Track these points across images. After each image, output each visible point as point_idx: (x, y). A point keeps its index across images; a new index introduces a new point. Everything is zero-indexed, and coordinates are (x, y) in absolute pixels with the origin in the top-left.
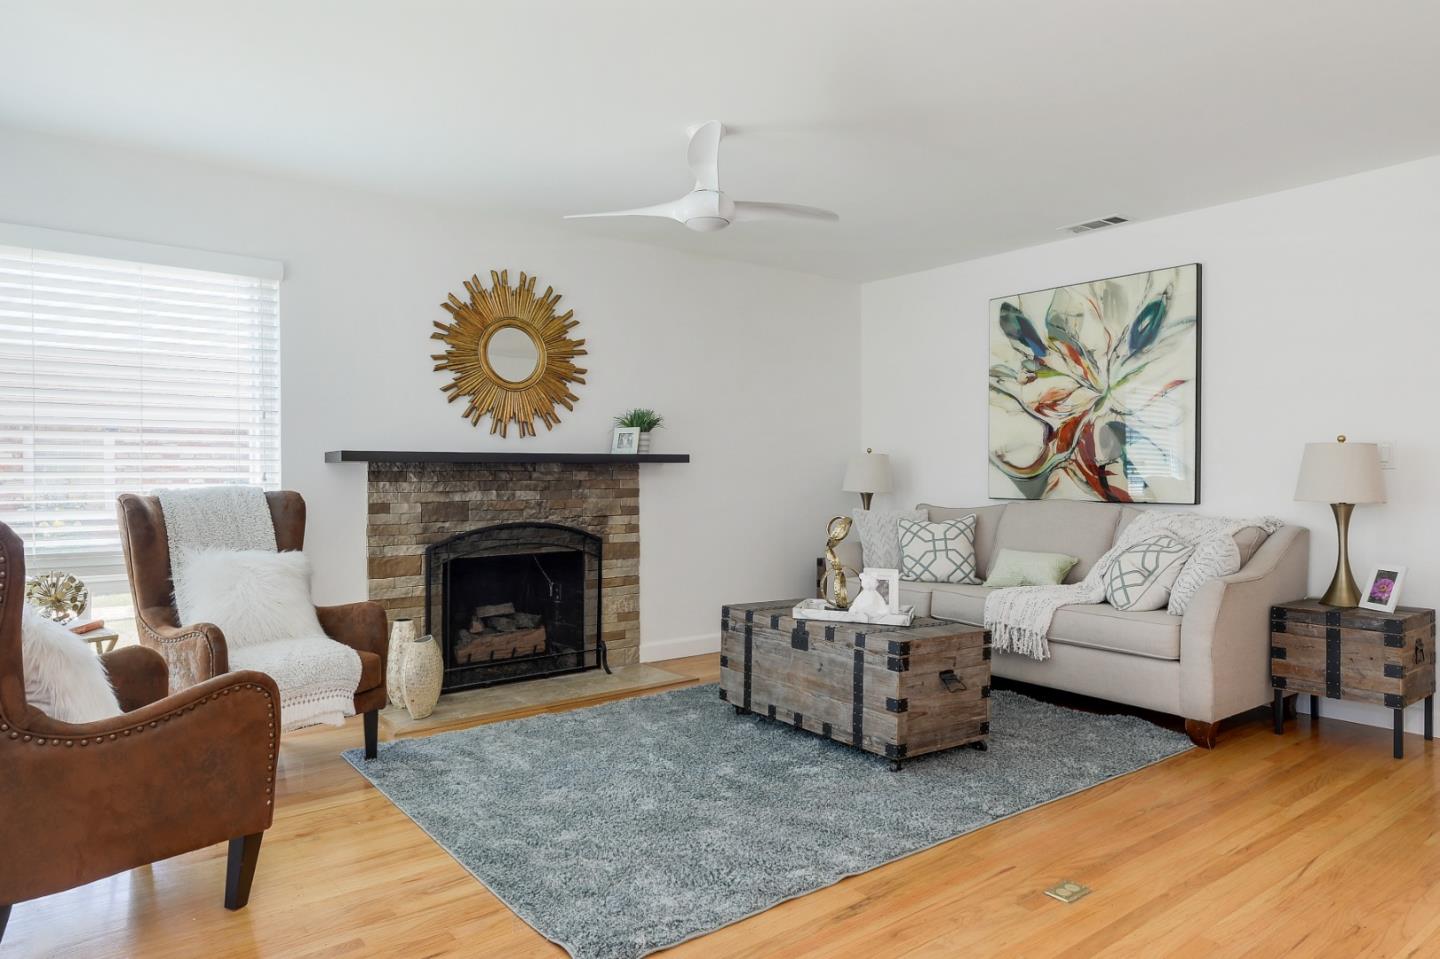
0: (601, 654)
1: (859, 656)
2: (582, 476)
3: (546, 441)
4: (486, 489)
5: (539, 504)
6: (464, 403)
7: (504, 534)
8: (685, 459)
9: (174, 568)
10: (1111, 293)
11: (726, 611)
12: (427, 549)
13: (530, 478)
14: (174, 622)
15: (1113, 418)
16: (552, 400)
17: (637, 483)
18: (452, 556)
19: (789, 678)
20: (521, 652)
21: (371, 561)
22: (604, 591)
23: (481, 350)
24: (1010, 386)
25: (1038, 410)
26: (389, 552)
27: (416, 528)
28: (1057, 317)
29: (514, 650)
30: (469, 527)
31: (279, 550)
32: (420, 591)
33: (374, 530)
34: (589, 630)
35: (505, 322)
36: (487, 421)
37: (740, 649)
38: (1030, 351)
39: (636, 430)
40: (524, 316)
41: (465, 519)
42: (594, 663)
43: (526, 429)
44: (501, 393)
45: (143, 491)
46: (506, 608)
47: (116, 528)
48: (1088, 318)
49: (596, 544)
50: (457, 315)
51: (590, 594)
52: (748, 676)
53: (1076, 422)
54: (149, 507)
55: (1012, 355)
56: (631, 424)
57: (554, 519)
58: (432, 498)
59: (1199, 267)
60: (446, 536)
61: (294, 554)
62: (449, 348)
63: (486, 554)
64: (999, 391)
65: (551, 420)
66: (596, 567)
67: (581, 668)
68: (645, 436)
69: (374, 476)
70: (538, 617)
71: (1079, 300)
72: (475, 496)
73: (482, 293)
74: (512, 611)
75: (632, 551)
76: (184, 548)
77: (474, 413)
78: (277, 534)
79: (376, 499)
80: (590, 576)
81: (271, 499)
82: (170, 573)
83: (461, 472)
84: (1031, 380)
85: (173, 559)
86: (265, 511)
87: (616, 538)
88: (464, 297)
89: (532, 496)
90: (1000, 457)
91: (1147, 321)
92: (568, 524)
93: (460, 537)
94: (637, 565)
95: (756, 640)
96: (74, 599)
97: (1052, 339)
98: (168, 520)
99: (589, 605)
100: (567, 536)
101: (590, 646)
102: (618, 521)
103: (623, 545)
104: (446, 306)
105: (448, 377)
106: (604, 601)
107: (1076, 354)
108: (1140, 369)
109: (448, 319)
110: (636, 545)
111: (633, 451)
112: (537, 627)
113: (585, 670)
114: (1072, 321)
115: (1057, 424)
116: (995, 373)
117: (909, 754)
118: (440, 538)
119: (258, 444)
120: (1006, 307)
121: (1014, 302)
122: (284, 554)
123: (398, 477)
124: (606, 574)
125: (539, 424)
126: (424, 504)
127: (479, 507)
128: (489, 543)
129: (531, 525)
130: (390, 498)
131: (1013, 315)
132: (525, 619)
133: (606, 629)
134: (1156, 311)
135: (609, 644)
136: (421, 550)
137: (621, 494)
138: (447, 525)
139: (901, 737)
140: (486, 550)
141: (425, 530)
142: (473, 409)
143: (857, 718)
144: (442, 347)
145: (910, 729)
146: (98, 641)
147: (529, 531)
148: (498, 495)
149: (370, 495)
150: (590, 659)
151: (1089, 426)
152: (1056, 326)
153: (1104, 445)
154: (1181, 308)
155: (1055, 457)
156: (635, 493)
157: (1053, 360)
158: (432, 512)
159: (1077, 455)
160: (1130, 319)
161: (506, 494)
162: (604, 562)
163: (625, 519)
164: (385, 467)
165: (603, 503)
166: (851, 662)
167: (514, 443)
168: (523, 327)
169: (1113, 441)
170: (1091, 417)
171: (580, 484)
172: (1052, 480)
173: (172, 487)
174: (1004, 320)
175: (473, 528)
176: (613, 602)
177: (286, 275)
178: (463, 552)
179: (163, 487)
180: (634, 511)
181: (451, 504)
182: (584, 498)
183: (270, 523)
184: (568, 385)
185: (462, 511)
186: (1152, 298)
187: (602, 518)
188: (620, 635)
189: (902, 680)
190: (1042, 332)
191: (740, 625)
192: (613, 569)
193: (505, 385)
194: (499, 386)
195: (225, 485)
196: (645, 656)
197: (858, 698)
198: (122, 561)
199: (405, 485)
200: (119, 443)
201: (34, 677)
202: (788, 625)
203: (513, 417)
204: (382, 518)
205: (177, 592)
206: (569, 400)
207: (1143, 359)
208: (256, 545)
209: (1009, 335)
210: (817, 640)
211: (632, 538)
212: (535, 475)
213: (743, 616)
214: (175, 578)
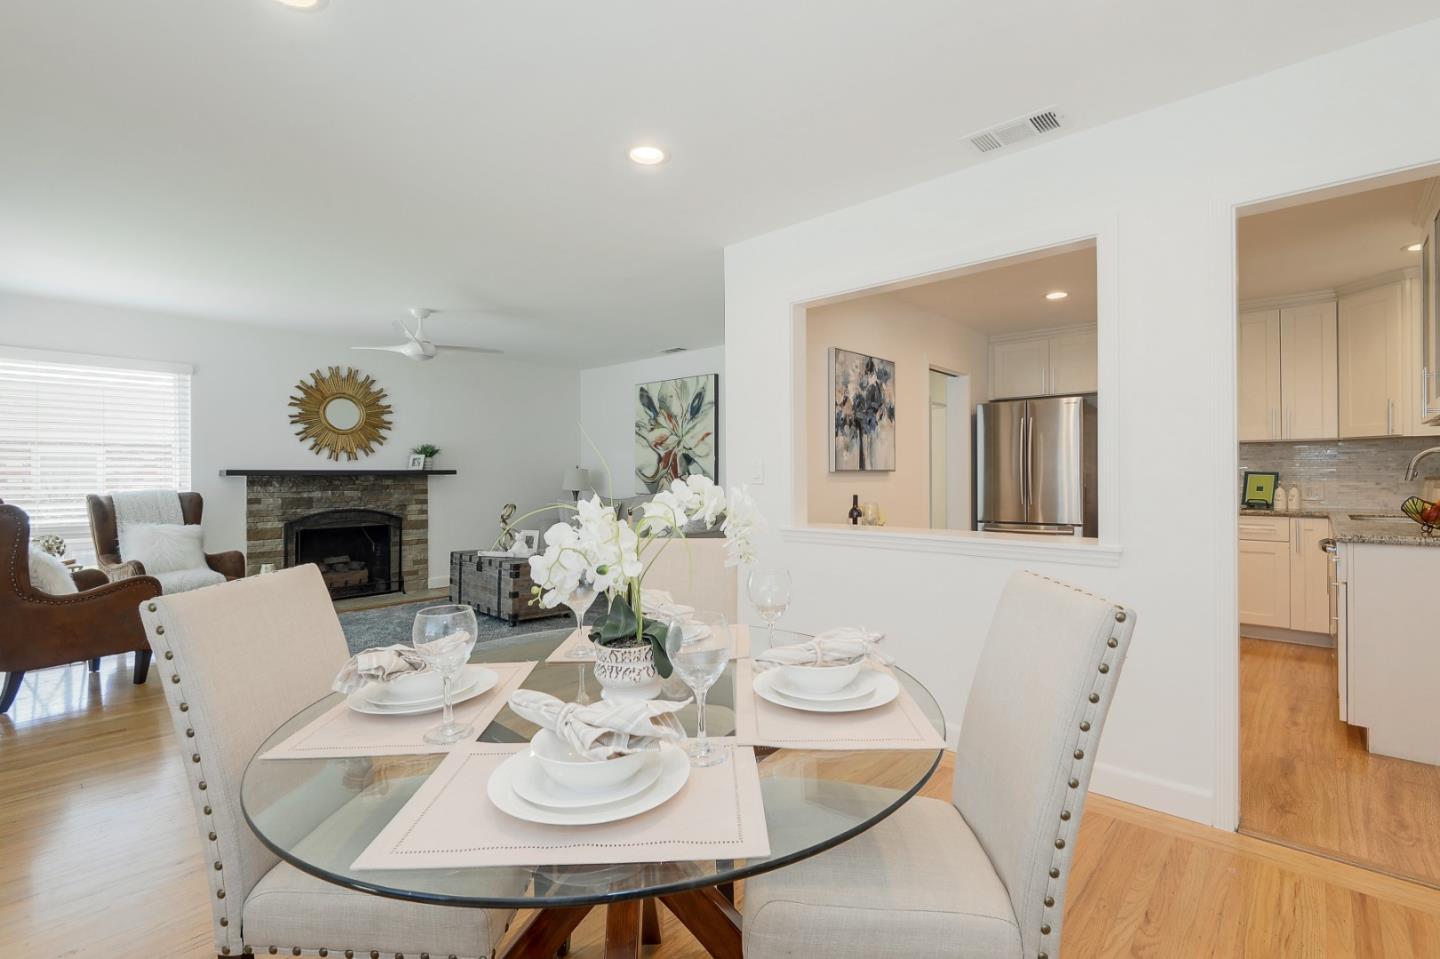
0: (401, 583)
1: (500, 573)
2: (389, 482)
3: (364, 463)
4: (325, 489)
5: (360, 499)
6: (310, 442)
7: (337, 516)
8: (454, 472)
9: (119, 534)
10: (683, 386)
11: (452, 554)
12: (285, 524)
13: (354, 484)
14: (118, 561)
15: (684, 451)
16: (368, 439)
17: (426, 485)
18: (302, 528)
19: (476, 586)
20: (351, 583)
21: (249, 531)
22: (403, 547)
23: (321, 412)
24: (644, 432)
25: (655, 446)
26: (260, 526)
27: (278, 512)
28: (662, 397)
29: (346, 582)
30: (312, 512)
31: (185, 524)
32: (281, 547)
33: (250, 514)
34: (394, 569)
35: (338, 395)
36: (326, 452)
37: (457, 574)
38: (652, 414)
39: (423, 456)
40: (351, 392)
41: (310, 507)
42: (397, 588)
43: (351, 456)
44: (334, 436)
45: (102, 493)
46: (344, 558)
47: (86, 513)
48: (675, 398)
49: (398, 522)
50: (305, 392)
51: (394, 550)
52: (460, 588)
53: (670, 452)
54: (105, 501)
55: (644, 415)
56: (420, 453)
57: (370, 507)
58: (289, 495)
59: (716, 376)
60: (298, 517)
61: (194, 526)
62: (300, 411)
63: (324, 527)
64: (640, 435)
65: (368, 450)
66: (398, 533)
67: (388, 590)
68: (429, 459)
69: (251, 484)
70: (363, 563)
71: (671, 390)
72: (317, 494)
73: (323, 380)
74: (348, 560)
75: (424, 524)
76: (125, 522)
77: (317, 448)
78: (184, 516)
79: (252, 496)
80: (394, 539)
81: (182, 497)
82: (116, 536)
83: (308, 481)
84: (652, 429)
85: (119, 529)
86: (178, 504)
87: (412, 517)
88: (311, 382)
89: (356, 494)
90: (640, 471)
91: (697, 402)
92: (380, 510)
93: (308, 517)
94: (426, 533)
95: (463, 568)
96: (58, 548)
97: (660, 408)
98: (116, 508)
99: (394, 556)
100: (379, 517)
101: (394, 579)
102: (414, 508)
103: (417, 521)
104: (298, 387)
105: (300, 427)
106: (404, 553)
107: (670, 417)
108: (694, 427)
109: (300, 395)
110: (426, 521)
111: (420, 468)
112: (363, 569)
113: (391, 592)
114: (669, 399)
115: (662, 454)
116: (637, 425)
117: (520, 619)
118: (294, 518)
119: (178, 467)
120: (642, 389)
121: (646, 388)
122: (188, 527)
123: (268, 483)
124: (405, 538)
125: (360, 453)
126: (283, 499)
127: (319, 500)
128: (327, 521)
129: (354, 510)
130: (261, 496)
131: (645, 394)
132: (355, 565)
133: (404, 569)
134: (700, 396)
135: (406, 578)
136: (281, 525)
137: (416, 492)
138: (299, 510)
139: (514, 610)
140: (324, 525)
141: (284, 514)
142: (315, 446)
143: (499, 603)
144: (296, 411)
145: (520, 607)
146: (73, 569)
147: (353, 514)
148: (333, 494)
149: (248, 493)
150: (395, 586)
151: (675, 455)
152: (662, 401)
153: (681, 465)
154: (709, 397)
155: (662, 472)
156: (425, 492)
157: (661, 419)
158: (287, 504)
159: (670, 471)
160: (691, 401)
161: (338, 493)
162: (403, 531)
163: (419, 507)
164: (257, 479)
165: (402, 498)
166: (497, 576)
167: (343, 464)
168: (350, 398)
169: (684, 463)
170: (676, 450)
171: (388, 487)
172: (661, 483)
173: (121, 490)
174: (641, 396)
175: (316, 512)
176: (410, 555)
177: (194, 372)
178: (309, 526)
179: (114, 490)
180: (425, 502)
181: (302, 498)
182: (391, 495)
183: (180, 510)
184: (381, 431)
185: (309, 502)
186: (699, 390)
187: (403, 506)
188: (415, 573)
189: (515, 583)
190: (657, 404)
191: (458, 562)
192: (409, 535)
193: (338, 432)
194: (334, 432)
195: (154, 489)
196: (431, 585)
197: (499, 594)
198: (89, 531)
199: (271, 488)
200: (108, 452)
201: (35, 575)
202: (475, 560)
203: (343, 449)
204: (256, 507)
205: (120, 546)
206: (380, 440)
207: (696, 421)
208: (170, 521)
209: (643, 404)
210: (485, 566)
211: (423, 517)
212: (357, 482)
213: (458, 556)
214: (119, 539)
